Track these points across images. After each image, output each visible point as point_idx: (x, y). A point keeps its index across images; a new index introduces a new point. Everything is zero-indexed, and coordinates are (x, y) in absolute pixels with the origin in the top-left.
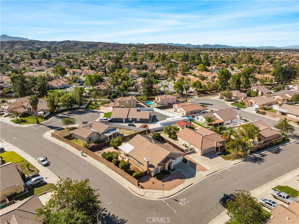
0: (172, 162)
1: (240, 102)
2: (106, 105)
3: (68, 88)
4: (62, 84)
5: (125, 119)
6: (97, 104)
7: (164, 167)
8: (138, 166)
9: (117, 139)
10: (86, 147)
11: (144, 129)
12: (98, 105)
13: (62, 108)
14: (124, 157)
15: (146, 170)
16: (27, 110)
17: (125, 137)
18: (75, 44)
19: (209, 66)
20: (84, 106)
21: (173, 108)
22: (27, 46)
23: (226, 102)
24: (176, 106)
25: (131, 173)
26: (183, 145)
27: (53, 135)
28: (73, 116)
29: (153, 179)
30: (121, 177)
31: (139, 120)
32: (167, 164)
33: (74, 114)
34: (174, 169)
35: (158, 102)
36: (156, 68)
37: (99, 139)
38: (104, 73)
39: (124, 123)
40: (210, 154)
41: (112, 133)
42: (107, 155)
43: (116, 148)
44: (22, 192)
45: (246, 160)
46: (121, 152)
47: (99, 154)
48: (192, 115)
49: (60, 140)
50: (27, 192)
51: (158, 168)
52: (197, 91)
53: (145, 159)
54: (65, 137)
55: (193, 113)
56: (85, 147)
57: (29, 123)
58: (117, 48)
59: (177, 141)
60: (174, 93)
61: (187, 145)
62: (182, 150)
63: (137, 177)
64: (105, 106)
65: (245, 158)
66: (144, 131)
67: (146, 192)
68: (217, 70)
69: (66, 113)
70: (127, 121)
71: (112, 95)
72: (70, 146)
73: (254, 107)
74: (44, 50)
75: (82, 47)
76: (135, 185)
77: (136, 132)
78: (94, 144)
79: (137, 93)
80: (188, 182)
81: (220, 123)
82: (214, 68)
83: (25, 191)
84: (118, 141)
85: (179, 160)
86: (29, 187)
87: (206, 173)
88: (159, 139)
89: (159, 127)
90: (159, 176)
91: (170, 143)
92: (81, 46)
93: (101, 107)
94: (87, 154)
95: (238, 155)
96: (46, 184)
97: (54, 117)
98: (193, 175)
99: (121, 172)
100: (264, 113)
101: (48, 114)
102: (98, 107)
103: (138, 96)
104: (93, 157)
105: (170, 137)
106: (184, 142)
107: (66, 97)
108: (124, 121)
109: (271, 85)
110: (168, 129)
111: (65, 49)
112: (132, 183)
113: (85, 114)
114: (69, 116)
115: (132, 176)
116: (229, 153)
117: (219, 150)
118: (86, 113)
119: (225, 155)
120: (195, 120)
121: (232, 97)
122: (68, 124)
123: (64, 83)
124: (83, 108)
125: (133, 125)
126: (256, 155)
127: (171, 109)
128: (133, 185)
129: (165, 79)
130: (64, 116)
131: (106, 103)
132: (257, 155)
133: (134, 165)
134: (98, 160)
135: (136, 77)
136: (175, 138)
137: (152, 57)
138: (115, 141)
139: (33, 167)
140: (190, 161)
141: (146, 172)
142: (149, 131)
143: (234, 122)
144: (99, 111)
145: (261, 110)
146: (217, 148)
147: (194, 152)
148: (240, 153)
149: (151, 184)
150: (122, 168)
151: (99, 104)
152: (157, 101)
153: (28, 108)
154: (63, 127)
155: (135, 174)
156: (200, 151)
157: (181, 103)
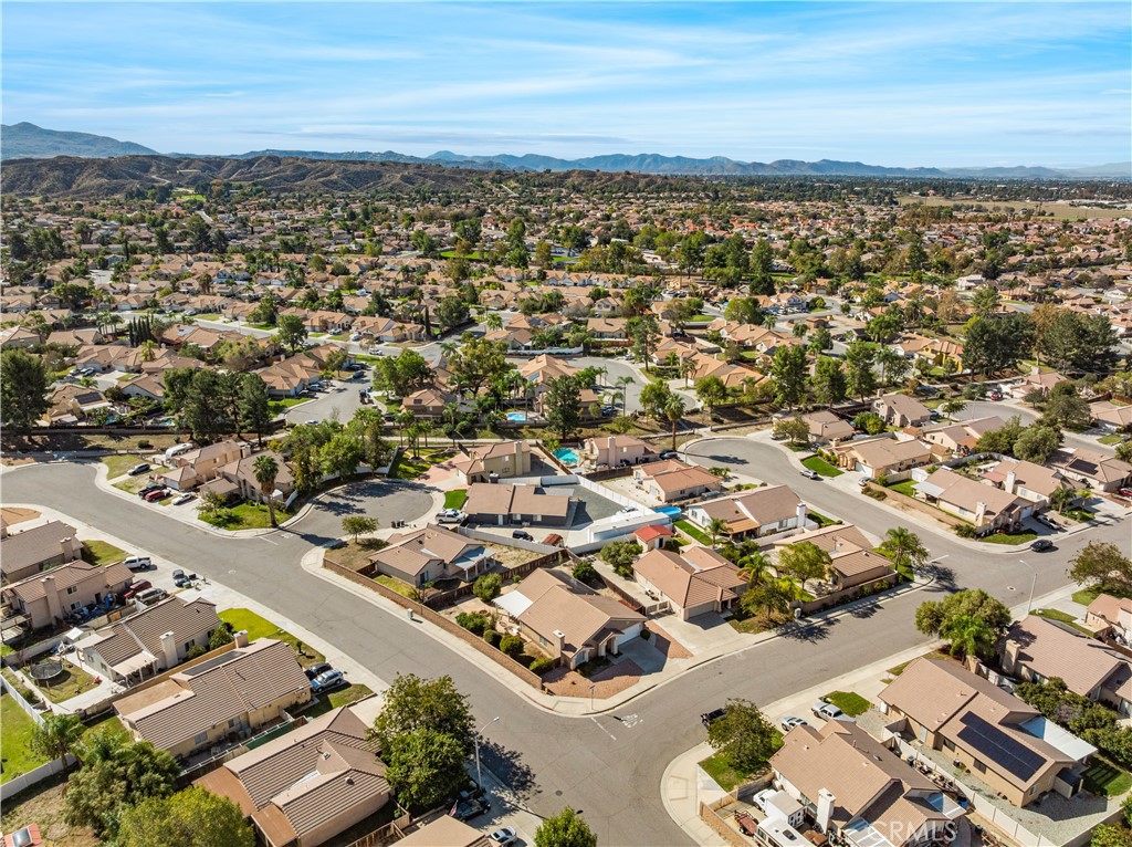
0: (614, 638)
1: (828, 457)
2: (445, 463)
3: (319, 391)
4: (302, 380)
5: (504, 516)
6: (418, 458)
7: (597, 649)
8: (541, 646)
9: (489, 580)
10: (418, 599)
11: (552, 550)
12: (423, 461)
13: (326, 476)
14: (509, 624)
15: (558, 655)
16: (234, 486)
17: (508, 571)
18: (299, 173)
19: (771, 292)
20: (386, 470)
21: (632, 474)
22: (122, 181)
23: (788, 452)
24: (640, 471)
25: (527, 661)
26: (647, 593)
27: (326, 564)
28: (361, 501)
29: (573, 676)
30: (506, 671)
31: (539, 519)
32: (603, 644)
33: (362, 494)
34: (619, 654)
35: (593, 457)
36: (592, 301)
37: (444, 575)
38: (422, 329)
39: (500, 526)
40: (704, 618)
41: (474, 561)
42: (471, 619)
43: (488, 601)
44: (307, 703)
45: (787, 633)
46: (500, 611)
47: (451, 614)
48: (683, 502)
49: (348, 577)
50: (317, 701)
51: (584, 652)
52: (711, 406)
53: (556, 632)
54: (361, 571)
55: (685, 495)
56: (415, 600)
57: (250, 526)
58: (454, 189)
59: (633, 583)
60: (642, 414)
61: (655, 595)
62: (642, 610)
63: (538, 671)
64: (442, 467)
65: (787, 628)
66: (553, 555)
67: (558, 702)
68: (795, 309)
69: (338, 490)
70: (509, 521)
71: (458, 426)
72: (377, 593)
73: (862, 472)
74: (187, 194)
75: (324, 184)
76: (534, 686)
77: (535, 558)
78: (436, 591)
79: (531, 415)
80: (645, 681)
81: (748, 532)
82: (784, 301)
83: (312, 700)
84: (492, 585)
85: (631, 633)
86: (318, 691)
87: (689, 662)
88: (589, 581)
89: (593, 541)
90: (586, 669)
91: (615, 589)
92: (322, 179)
93: (433, 471)
94: (422, 615)
95: (772, 621)
96: (348, 685)
97: (309, 505)
98: (659, 669)
99: (505, 659)
100: (881, 496)
101: (293, 495)
102: (421, 471)
103: (536, 427)
104: (438, 624)
105: (616, 571)
106: (649, 587)
107: (338, 446)
108: (501, 521)
109: (950, 379)
110: (613, 553)
111: (260, 191)
112: (529, 683)
113: (391, 496)
114: (351, 503)
115: (528, 667)
116: (747, 615)
117: (729, 607)
118: (392, 492)
119: (740, 620)
120: (686, 517)
121: (809, 437)
122: (356, 531)
123: (305, 375)
124: (383, 474)
125: (525, 536)
126: (814, 621)
127: (628, 478)
128: (531, 687)
129: (620, 354)
130: (335, 500)
131: (444, 456)
132: (816, 621)
133: (533, 644)
134: (450, 631)
135: (527, 348)
136: (629, 576)
137: (579, 240)
138: (484, 584)
139: (307, 647)
140: (657, 635)
141: (559, 659)
142: (565, 555)
143: (790, 525)
144: (428, 483)
145: (874, 487)
146: (724, 603)
147: (670, 612)
148: (776, 614)
149: (569, 685)
150: (507, 652)
151: (424, 458)
152: (588, 452)
153: (239, 482)
154: (344, 539)
155: (534, 664)
156: (683, 610)
157: (655, 460)
